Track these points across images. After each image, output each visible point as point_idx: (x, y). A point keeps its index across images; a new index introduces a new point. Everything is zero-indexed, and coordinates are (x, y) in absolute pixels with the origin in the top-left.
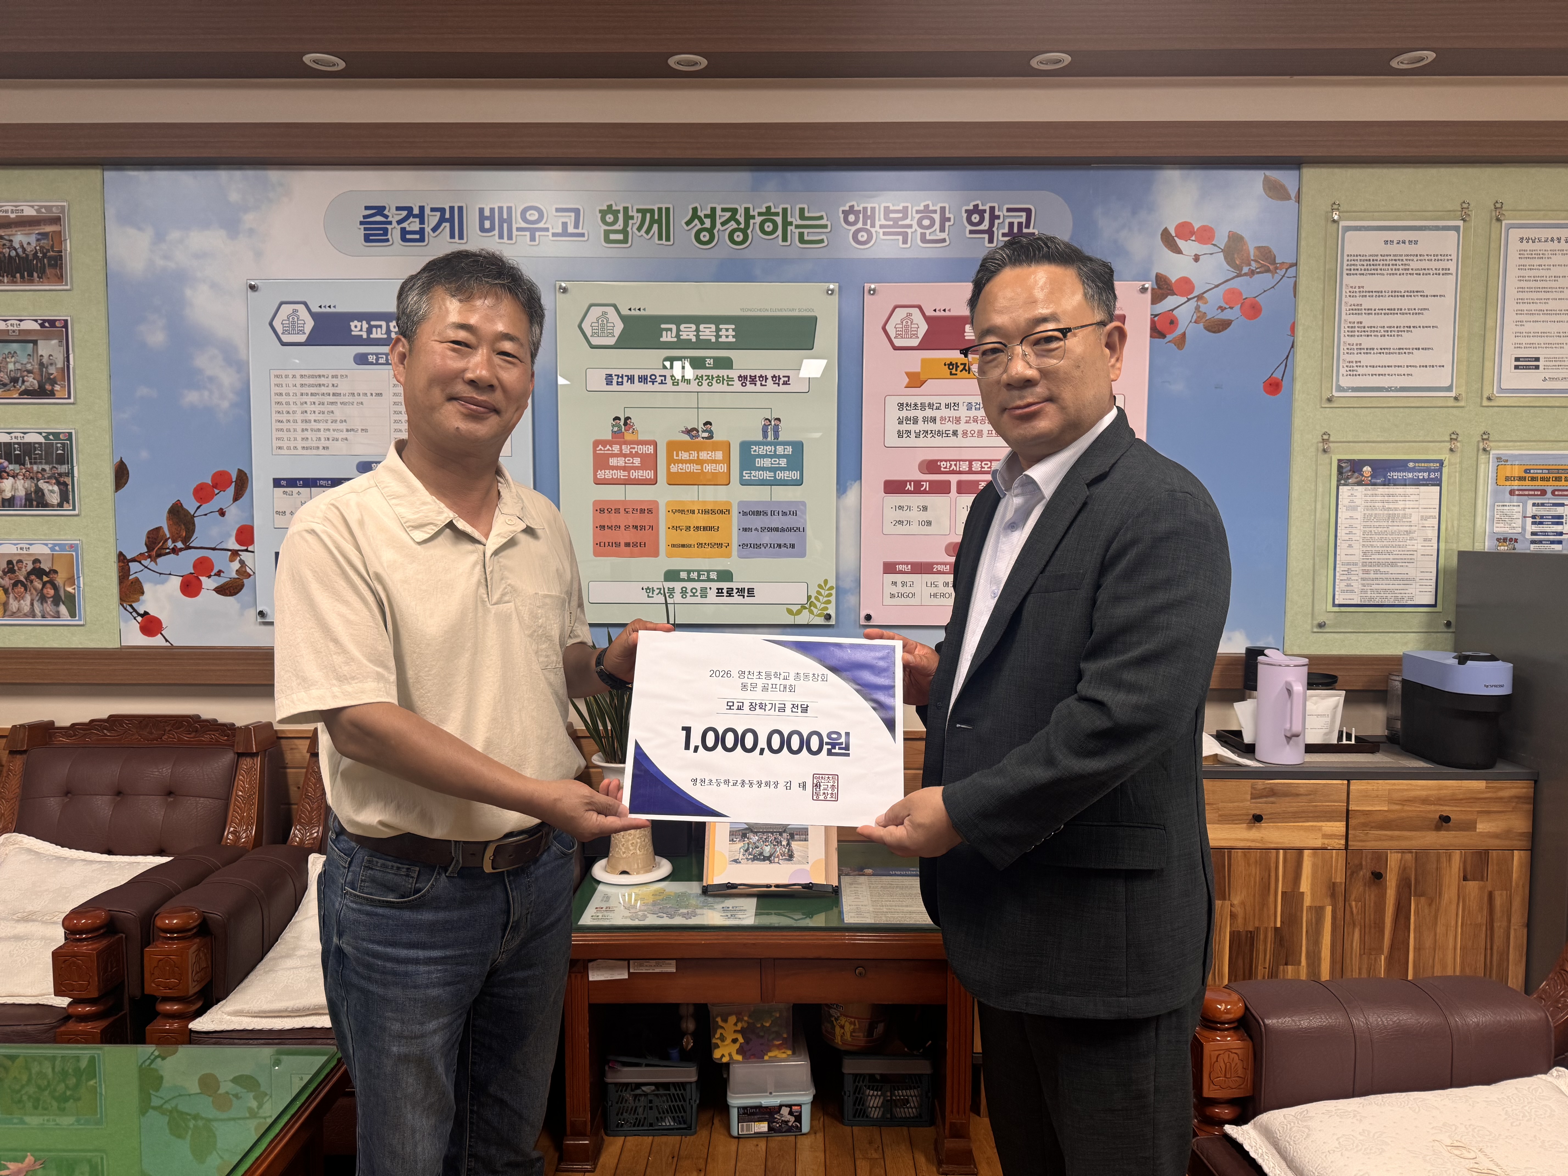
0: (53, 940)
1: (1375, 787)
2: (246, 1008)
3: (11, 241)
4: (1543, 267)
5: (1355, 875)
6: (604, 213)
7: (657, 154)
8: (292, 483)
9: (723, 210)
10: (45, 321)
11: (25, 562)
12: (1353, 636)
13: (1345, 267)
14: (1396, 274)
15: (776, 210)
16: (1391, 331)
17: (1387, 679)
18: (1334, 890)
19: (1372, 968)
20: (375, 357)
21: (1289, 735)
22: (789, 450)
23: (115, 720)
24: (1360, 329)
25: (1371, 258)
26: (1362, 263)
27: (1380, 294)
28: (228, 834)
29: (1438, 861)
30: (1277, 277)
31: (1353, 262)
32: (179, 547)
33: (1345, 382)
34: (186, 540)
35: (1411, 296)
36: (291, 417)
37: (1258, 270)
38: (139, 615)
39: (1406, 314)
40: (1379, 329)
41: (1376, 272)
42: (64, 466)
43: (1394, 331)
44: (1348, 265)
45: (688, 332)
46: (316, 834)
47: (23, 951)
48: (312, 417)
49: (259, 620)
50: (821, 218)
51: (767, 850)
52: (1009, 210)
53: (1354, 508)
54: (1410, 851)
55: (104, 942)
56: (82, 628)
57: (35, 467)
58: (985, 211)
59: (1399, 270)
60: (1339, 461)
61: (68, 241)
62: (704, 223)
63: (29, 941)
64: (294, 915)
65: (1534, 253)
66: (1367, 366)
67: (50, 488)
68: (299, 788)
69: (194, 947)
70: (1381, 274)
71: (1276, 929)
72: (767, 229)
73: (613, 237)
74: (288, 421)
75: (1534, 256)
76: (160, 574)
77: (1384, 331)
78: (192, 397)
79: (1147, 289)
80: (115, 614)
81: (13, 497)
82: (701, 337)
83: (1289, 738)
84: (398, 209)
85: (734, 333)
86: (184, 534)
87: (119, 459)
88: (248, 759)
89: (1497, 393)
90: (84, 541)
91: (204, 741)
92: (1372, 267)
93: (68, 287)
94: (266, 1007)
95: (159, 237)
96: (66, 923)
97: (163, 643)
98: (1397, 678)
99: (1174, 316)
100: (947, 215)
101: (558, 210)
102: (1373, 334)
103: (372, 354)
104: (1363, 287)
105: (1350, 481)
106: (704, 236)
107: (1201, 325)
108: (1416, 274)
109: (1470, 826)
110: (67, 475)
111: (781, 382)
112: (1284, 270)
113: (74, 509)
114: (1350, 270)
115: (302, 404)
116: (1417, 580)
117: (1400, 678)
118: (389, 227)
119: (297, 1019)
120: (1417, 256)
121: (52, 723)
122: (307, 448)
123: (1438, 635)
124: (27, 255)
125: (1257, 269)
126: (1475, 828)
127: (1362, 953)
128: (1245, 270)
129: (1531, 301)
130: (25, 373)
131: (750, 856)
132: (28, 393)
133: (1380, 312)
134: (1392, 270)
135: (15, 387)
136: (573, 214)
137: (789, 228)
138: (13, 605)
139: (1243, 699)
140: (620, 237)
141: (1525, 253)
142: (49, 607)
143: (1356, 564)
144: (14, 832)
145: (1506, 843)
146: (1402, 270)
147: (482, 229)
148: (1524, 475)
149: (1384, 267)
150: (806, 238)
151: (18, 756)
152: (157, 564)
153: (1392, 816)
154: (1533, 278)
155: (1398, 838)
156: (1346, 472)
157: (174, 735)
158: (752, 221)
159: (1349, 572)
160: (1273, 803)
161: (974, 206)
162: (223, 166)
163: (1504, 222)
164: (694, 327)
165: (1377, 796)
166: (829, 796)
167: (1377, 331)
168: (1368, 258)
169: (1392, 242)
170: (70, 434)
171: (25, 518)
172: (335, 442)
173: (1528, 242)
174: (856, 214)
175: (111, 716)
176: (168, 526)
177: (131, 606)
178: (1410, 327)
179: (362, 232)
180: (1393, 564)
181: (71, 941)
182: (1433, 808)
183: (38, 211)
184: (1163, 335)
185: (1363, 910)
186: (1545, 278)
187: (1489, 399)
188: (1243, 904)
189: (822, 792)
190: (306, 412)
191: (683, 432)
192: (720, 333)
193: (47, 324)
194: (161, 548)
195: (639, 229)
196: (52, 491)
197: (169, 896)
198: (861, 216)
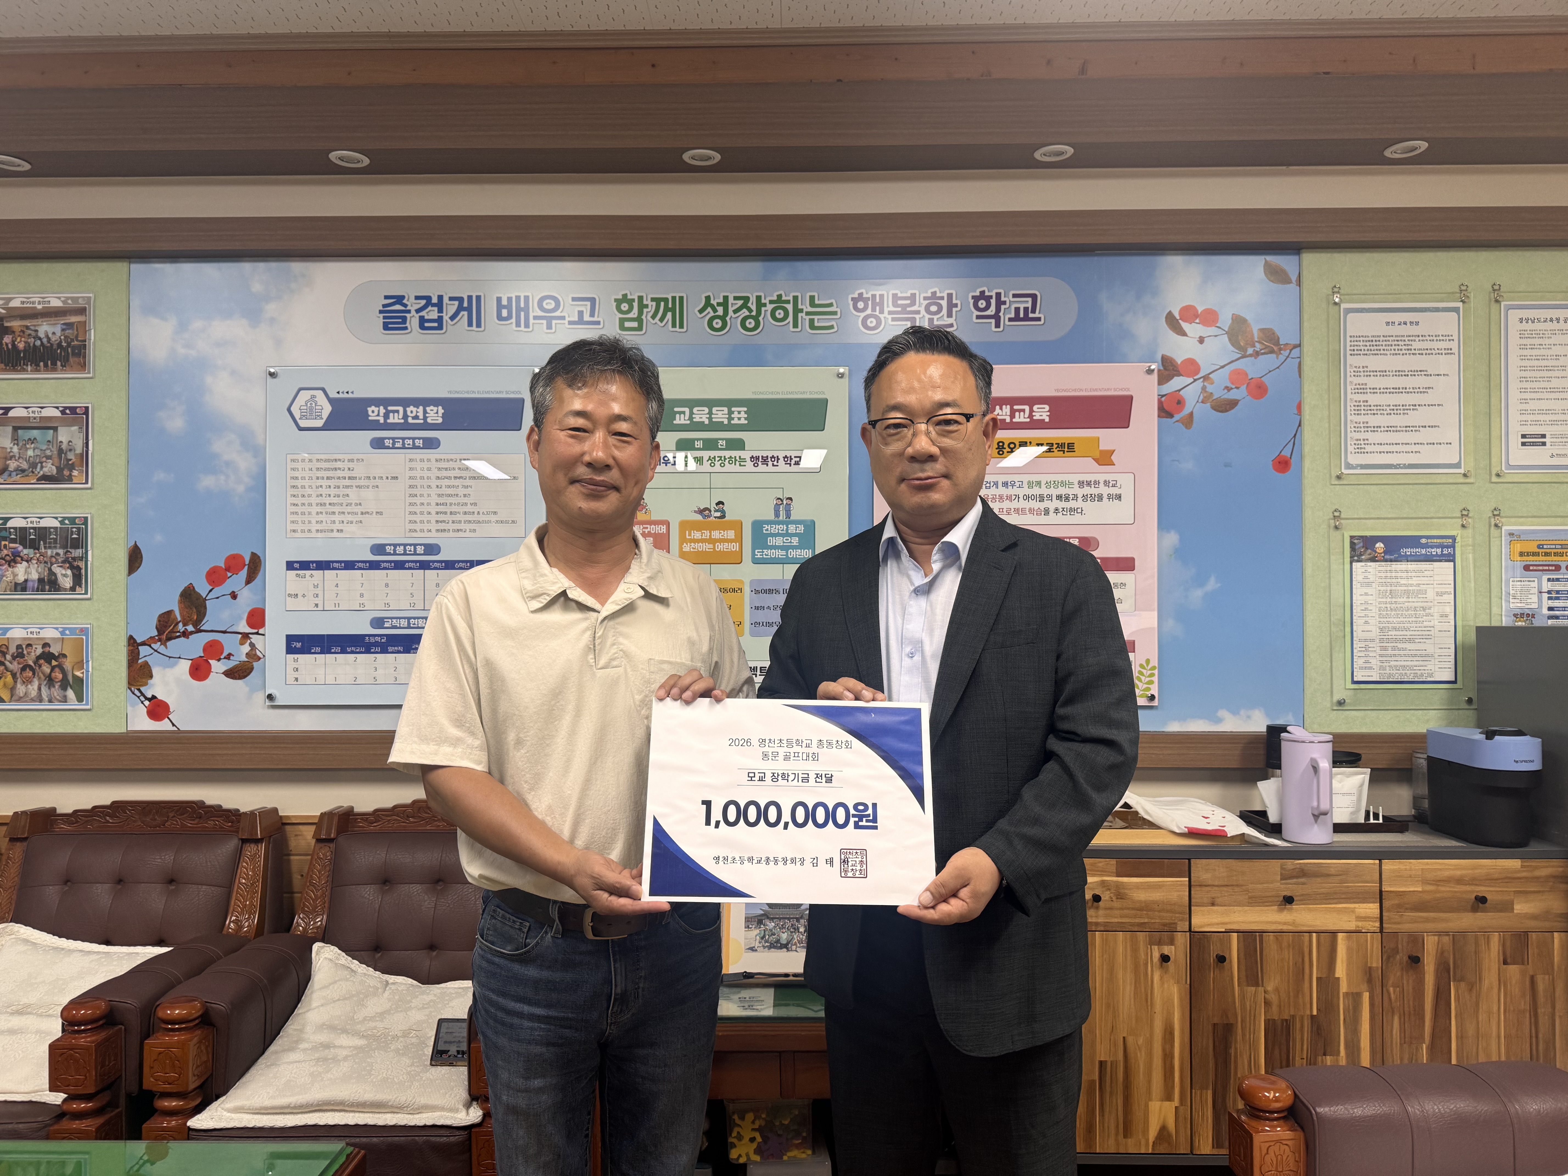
0: (48, 1033)
1: (1408, 867)
2: (247, 1103)
3: (36, 331)
4: (1544, 346)
5: (1391, 959)
6: (619, 302)
7: (671, 245)
8: (305, 565)
9: (736, 298)
10: (66, 408)
11: (34, 647)
12: (1374, 713)
13: (1348, 348)
14: (1399, 354)
15: (787, 298)
16: (1397, 410)
17: (1410, 757)
18: (1370, 975)
19: (1414, 1057)
20: (391, 441)
21: (1316, 813)
22: (801, 529)
23: (118, 806)
24: (1366, 408)
25: (1374, 339)
26: (1365, 343)
27: (1385, 374)
28: (229, 924)
29: (1477, 944)
30: (1282, 358)
31: (1356, 343)
32: (189, 630)
33: (1353, 459)
34: (197, 623)
35: (1415, 375)
36: (306, 500)
37: (1263, 351)
38: (146, 698)
39: (1411, 392)
40: (1385, 408)
41: (1379, 352)
42: (78, 551)
43: (1400, 410)
44: (1351, 346)
45: (701, 415)
46: (319, 923)
47: (16, 1046)
48: (327, 500)
49: (267, 704)
50: (831, 305)
51: (784, 937)
52: (1015, 296)
53: (1369, 585)
54: (1447, 933)
55: (103, 1034)
56: (89, 712)
57: (49, 552)
58: (991, 297)
59: (1401, 350)
60: (1352, 537)
61: (93, 331)
62: (717, 311)
63: (23, 1035)
64: (296, 1007)
65: (1533, 332)
66: (1374, 444)
67: (64, 572)
68: (302, 876)
69: (196, 1040)
70: (1384, 354)
71: (1312, 1016)
72: (778, 316)
73: (627, 324)
74: (303, 504)
75: (1534, 336)
76: (170, 657)
77: (1390, 410)
78: (208, 482)
79: (1153, 370)
80: (122, 698)
81: (26, 581)
82: (714, 420)
83: (1316, 817)
84: (417, 298)
85: (746, 416)
86: (195, 617)
87: (134, 543)
88: (252, 845)
89: (1506, 469)
90: (95, 625)
91: (207, 827)
92: (1375, 348)
93: (91, 375)
94: (268, 1103)
95: (182, 327)
96: (65, 1014)
97: (170, 727)
98: (1422, 756)
99: (1181, 397)
100: (954, 301)
101: (574, 299)
102: (1379, 412)
103: (389, 438)
104: (1367, 367)
105: (1363, 557)
106: (717, 323)
107: (1208, 405)
108: (1419, 354)
109: (1506, 907)
110: (81, 559)
111: (793, 462)
112: (1288, 351)
113: (86, 593)
114: (1354, 350)
115: (317, 487)
116: (1436, 655)
117: (1425, 756)
118: (408, 315)
119: (300, 1116)
120: (1419, 336)
121: (54, 809)
122: (321, 531)
123: (1461, 712)
124: (52, 345)
125: (1261, 350)
126: (1513, 909)
127: (1403, 1042)
128: (1250, 351)
129: (1534, 380)
130: (44, 459)
131: (767, 944)
132: (47, 479)
133: (1386, 391)
134: (1395, 350)
135: (33, 472)
136: (589, 303)
137: (800, 315)
138: (21, 689)
139: (1265, 777)
140: (635, 324)
141: (1526, 333)
142: (56, 692)
143: (1373, 640)
144: (11, 922)
145: (1547, 925)
146: (1405, 350)
147: (500, 317)
148: (1538, 550)
149: (1387, 348)
150: (816, 324)
151: (18, 844)
152: (166, 648)
153: (1427, 897)
154: (1534, 357)
155: (1434, 920)
156: (1359, 548)
157: (177, 822)
158: (763, 309)
159: (1366, 648)
160: (1303, 884)
161: (980, 292)
162: (247, 259)
163: (1503, 304)
164: (706, 410)
165: (1410, 877)
166: (858, 872)
167: (1383, 410)
168: (1370, 339)
169: (1393, 323)
170: (86, 519)
171: (37, 602)
172: (349, 524)
173: (1527, 322)
174: (866, 301)
175: (114, 803)
176: (180, 610)
177: (139, 690)
178: (1415, 405)
179: (382, 320)
180: (1411, 641)
181: (69, 1033)
182: (1468, 888)
183: (64, 302)
184: (1171, 416)
185: (1402, 996)
186: (1546, 357)
187: (1498, 475)
188: (1277, 990)
189: (850, 868)
190: (321, 495)
191: (695, 512)
192: (733, 416)
193: (68, 411)
194: (172, 632)
195: (653, 317)
196: (65, 575)
197: (171, 986)
198: (870, 303)
